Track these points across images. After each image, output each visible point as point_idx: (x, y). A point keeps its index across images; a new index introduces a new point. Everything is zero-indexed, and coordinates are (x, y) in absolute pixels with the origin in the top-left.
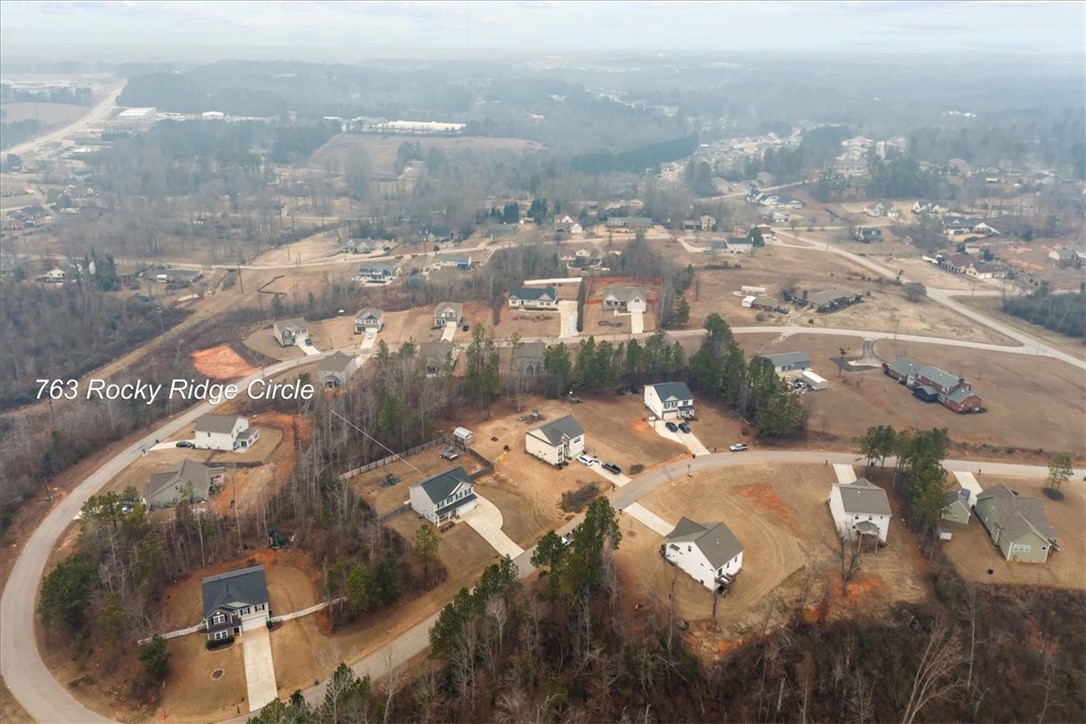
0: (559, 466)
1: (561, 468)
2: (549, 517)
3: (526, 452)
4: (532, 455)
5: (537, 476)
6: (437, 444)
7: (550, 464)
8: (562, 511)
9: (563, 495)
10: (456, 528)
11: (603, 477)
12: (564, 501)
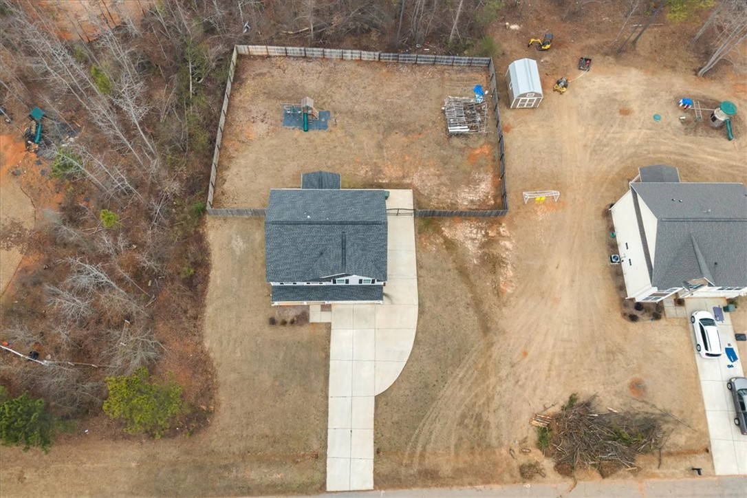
0: (636, 311)
1: (633, 318)
2: (493, 433)
3: (607, 214)
4: (612, 229)
5: (567, 304)
6: (470, 65)
7: (622, 288)
8: (533, 437)
9: (572, 399)
10: (303, 332)
11: (703, 416)
12: (557, 418)
